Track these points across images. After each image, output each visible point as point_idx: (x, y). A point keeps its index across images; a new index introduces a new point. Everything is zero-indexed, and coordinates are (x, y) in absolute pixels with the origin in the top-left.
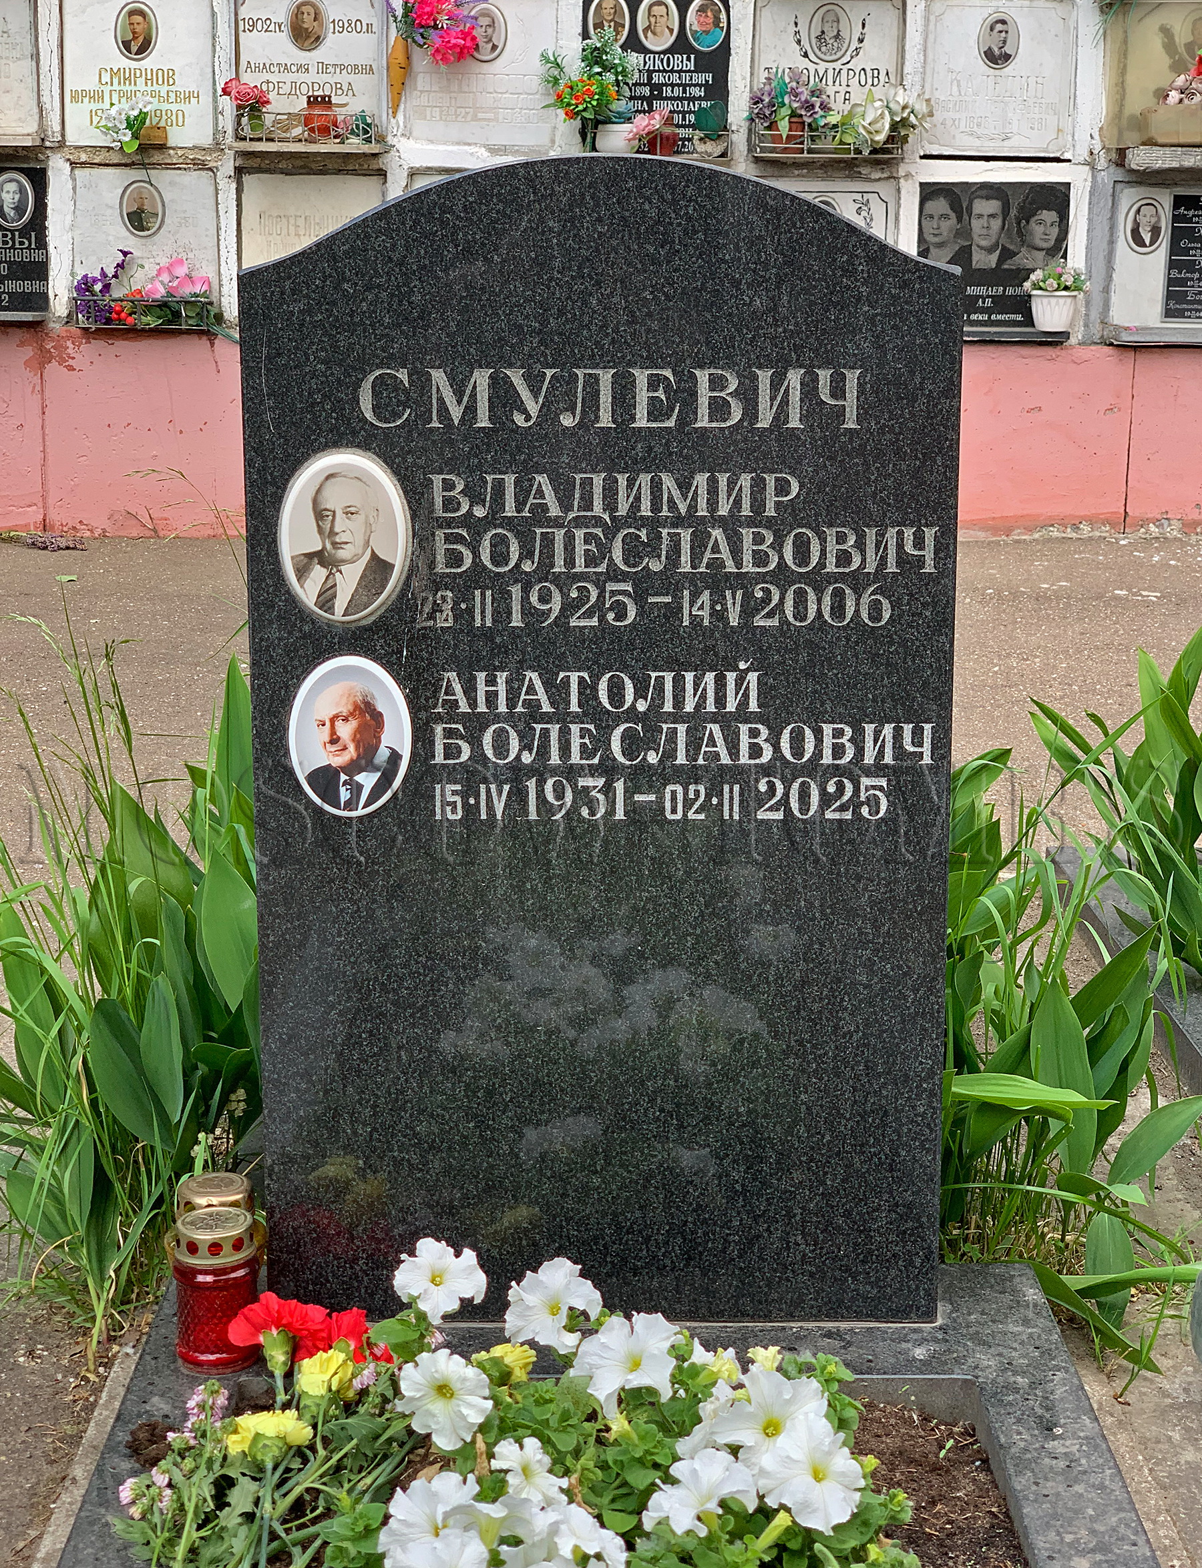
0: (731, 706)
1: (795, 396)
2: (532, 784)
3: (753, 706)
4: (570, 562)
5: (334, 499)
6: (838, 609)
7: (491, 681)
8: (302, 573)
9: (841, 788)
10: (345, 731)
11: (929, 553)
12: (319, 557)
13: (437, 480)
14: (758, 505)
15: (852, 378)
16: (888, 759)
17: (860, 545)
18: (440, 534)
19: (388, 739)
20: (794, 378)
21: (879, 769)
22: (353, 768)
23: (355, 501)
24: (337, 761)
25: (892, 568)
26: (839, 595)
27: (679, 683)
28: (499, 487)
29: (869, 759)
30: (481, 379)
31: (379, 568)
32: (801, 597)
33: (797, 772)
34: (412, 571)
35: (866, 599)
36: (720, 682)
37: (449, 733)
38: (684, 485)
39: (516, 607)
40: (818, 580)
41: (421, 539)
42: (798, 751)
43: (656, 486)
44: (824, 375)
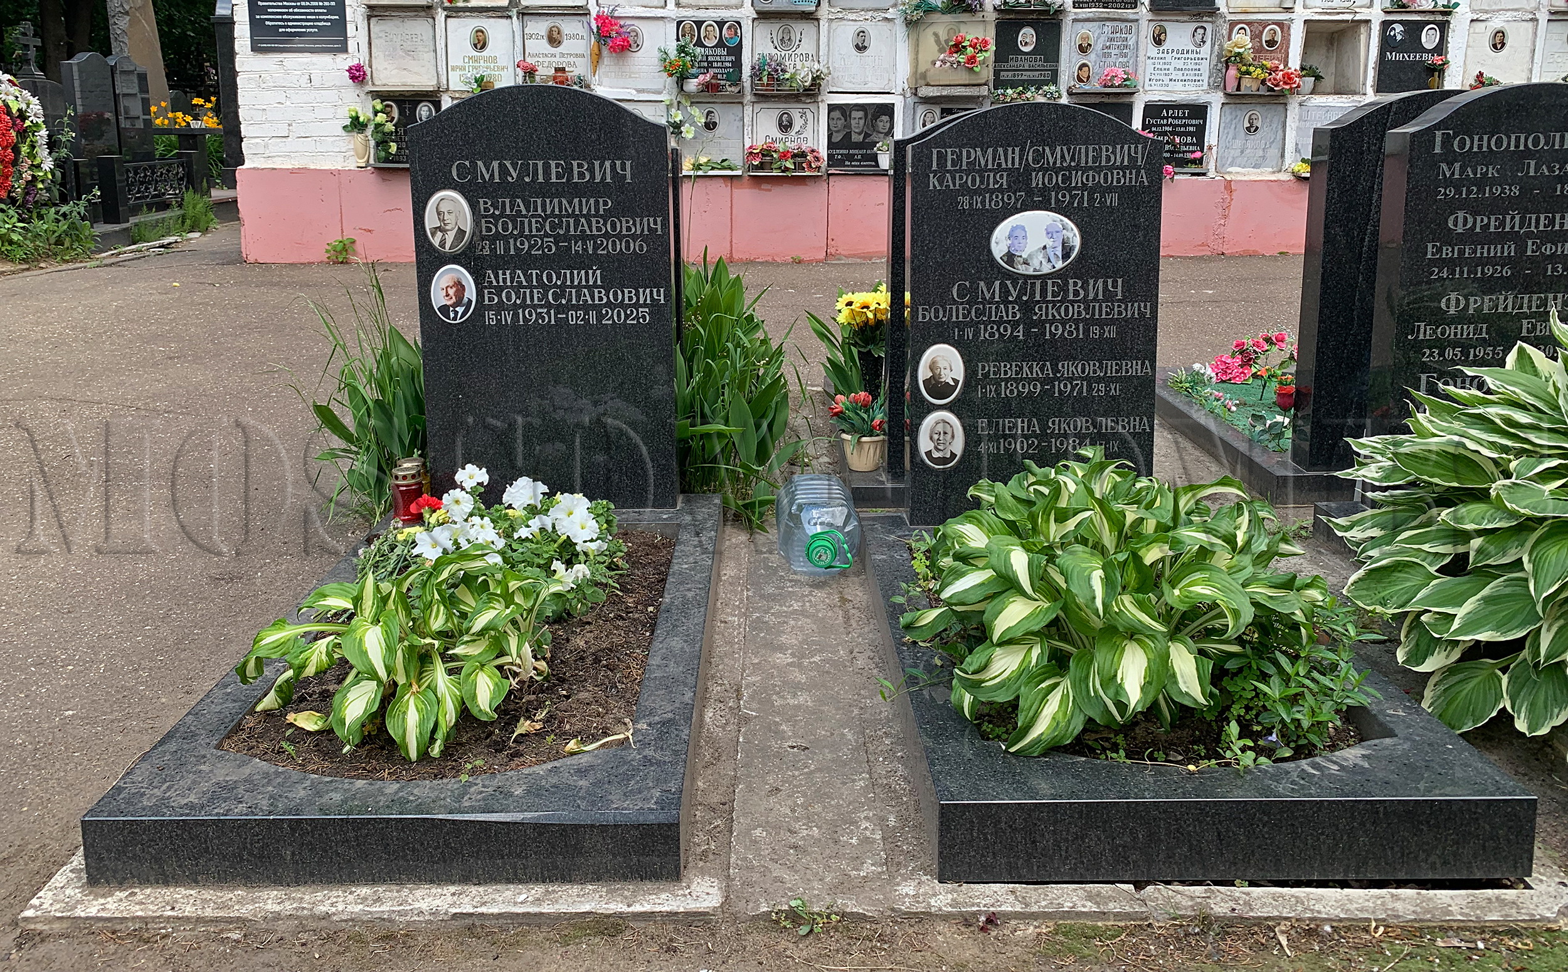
0: (591, 283)
1: (608, 171)
2: (520, 311)
3: (599, 282)
4: (531, 231)
5: (442, 208)
6: (628, 248)
7: (504, 274)
8: (433, 235)
9: (632, 312)
10: (451, 292)
11: (659, 227)
12: (439, 228)
13: (481, 201)
14: (597, 210)
15: (628, 163)
16: (648, 302)
17: (634, 224)
18: (483, 221)
19: (467, 295)
20: (608, 164)
21: (645, 305)
22: (455, 305)
23: (452, 209)
24: (449, 303)
25: (646, 232)
26: (627, 242)
27: (572, 274)
28: (504, 203)
29: (641, 302)
30: (495, 164)
31: (461, 233)
32: (614, 243)
33: (616, 306)
34: (474, 234)
35: (637, 244)
36: (587, 274)
37: (490, 293)
38: (570, 203)
39: (512, 247)
40: (620, 237)
41: (476, 222)
42: (616, 299)
43: (560, 203)
44: (618, 163)
